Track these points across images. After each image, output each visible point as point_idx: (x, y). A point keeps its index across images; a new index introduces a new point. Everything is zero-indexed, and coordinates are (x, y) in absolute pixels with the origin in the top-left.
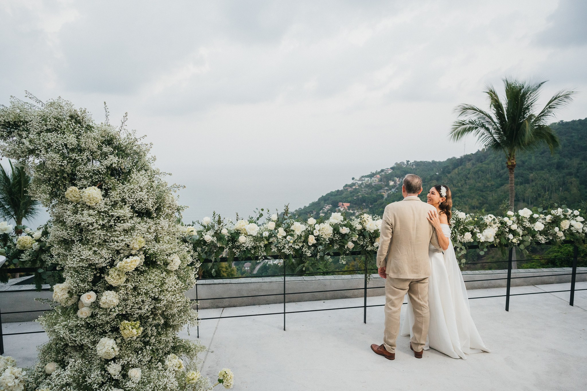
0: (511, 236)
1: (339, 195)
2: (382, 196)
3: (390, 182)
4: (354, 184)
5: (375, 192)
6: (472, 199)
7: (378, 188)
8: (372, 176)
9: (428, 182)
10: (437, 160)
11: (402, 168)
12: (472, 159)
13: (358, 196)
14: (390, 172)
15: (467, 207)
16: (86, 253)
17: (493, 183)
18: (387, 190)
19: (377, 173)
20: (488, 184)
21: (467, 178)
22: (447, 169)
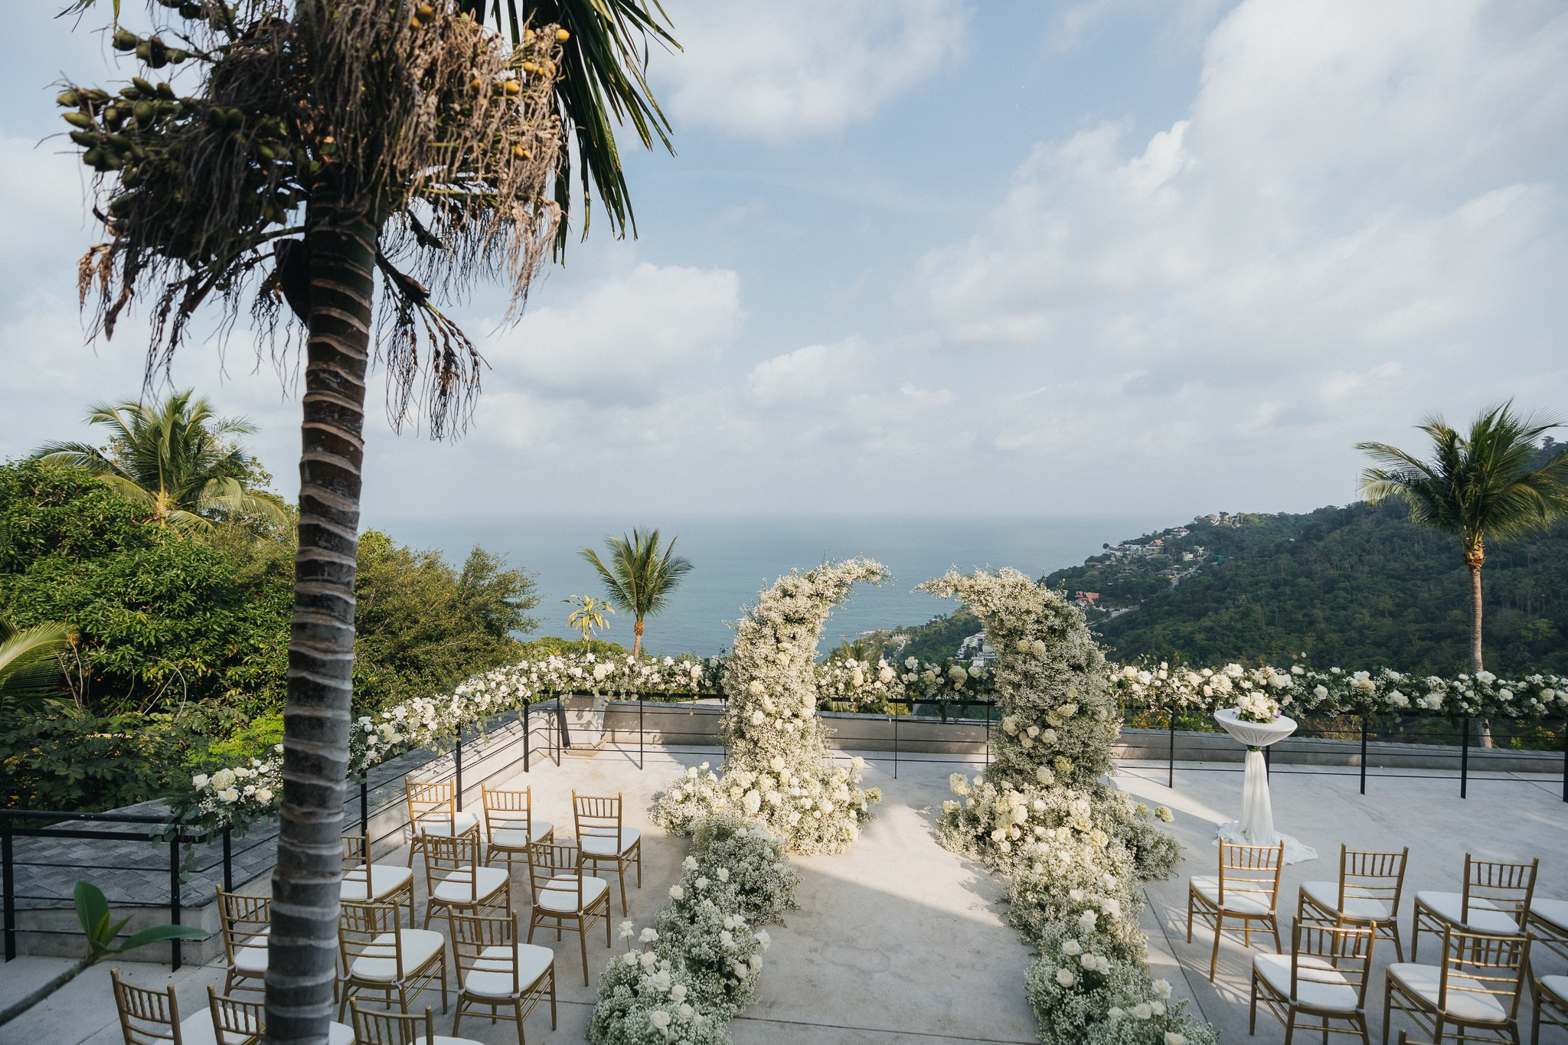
0: (1465, 705)
1: (1077, 577)
2: (1168, 582)
3: (1184, 553)
4: (1107, 557)
5: (1152, 573)
6: (1378, 596)
7: (1159, 565)
8: (1145, 541)
9: (1270, 556)
10: (1290, 511)
11: (1211, 526)
12: (1375, 512)
13: (1117, 580)
14: (1183, 534)
15: (1365, 611)
16: (1033, 697)
17: (1430, 562)
18: (1177, 569)
19: (1155, 536)
20: (1417, 564)
21: (1364, 550)
22: (1314, 531)
